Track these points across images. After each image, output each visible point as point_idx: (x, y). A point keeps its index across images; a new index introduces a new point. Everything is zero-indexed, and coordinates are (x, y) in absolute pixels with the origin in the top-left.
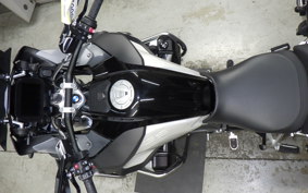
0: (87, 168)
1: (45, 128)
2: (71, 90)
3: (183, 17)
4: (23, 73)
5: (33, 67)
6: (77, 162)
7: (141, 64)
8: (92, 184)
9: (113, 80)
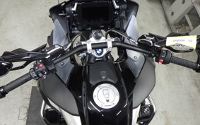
0: (40, 75)
1: (74, 24)
2: (106, 47)
3: (165, 112)
4: (117, 7)
5: (123, 14)
6: (45, 65)
7: (134, 106)
8: (27, 80)
9: (117, 85)
